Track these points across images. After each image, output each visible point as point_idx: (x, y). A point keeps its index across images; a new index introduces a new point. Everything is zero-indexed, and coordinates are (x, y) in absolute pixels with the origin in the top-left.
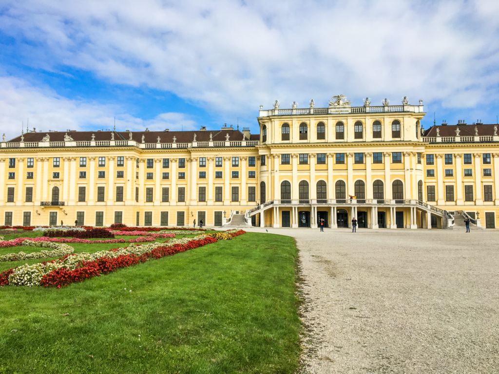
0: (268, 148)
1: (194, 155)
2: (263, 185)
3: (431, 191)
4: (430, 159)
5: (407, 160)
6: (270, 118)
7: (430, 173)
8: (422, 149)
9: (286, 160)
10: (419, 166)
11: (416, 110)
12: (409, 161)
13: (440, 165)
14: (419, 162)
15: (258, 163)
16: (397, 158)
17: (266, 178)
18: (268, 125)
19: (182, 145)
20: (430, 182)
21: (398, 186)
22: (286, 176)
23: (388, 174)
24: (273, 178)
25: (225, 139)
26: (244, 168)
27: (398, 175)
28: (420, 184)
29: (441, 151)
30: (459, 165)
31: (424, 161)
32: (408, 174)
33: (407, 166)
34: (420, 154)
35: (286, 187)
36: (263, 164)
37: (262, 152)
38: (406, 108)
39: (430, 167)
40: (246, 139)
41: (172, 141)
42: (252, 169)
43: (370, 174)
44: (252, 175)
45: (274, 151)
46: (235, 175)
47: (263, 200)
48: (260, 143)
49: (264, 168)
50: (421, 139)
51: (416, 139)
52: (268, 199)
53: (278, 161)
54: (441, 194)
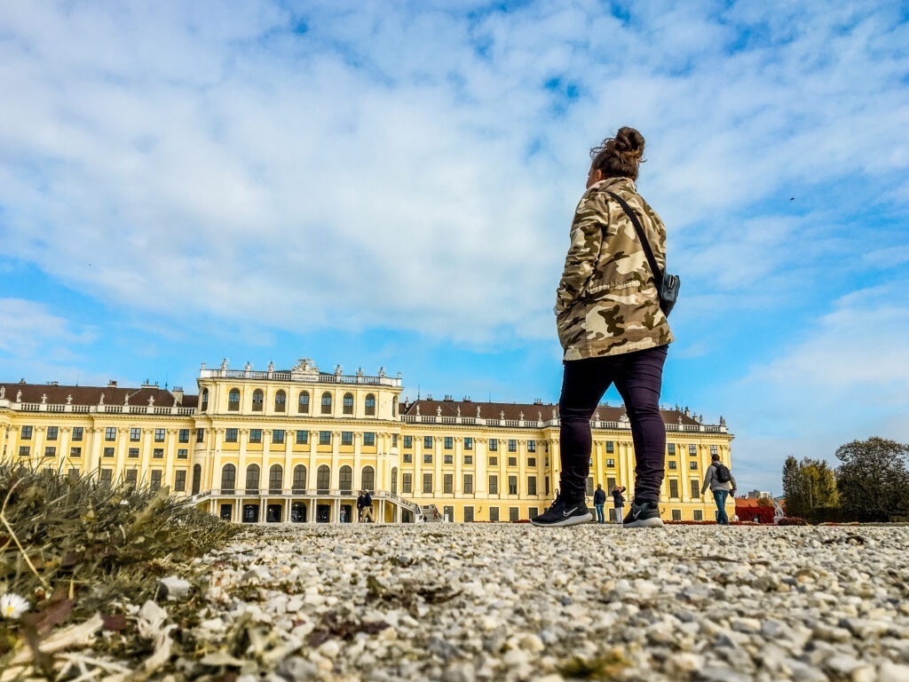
0: (210, 420)
1: (99, 423)
2: (197, 469)
3: (408, 480)
4: (408, 442)
5: (380, 442)
6: (214, 380)
7: (407, 459)
8: (397, 430)
9: (232, 436)
10: (394, 450)
11: (394, 383)
12: (383, 444)
13: (418, 450)
14: (395, 445)
15: (192, 438)
16: (369, 440)
17: (202, 458)
18: (211, 389)
19: (81, 407)
20: (407, 469)
21: (369, 473)
22: (230, 458)
23: (358, 458)
24: (212, 461)
25: (147, 404)
26: (172, 445)
27: (369, 460)
28: (394, 471)
29: (419, 433)
30: (439, 450)
31: (400, 443)
32: (380, 459)
33: (380, 450)
34: (395, 436)
35: (229, 472)
36: (200, 440)
37: (199, 425)
38: (382, 381)
39: (408, 451)
40: (178, 405)
41: (65, 402)
42: (183, 446)
43: (337, 458)
44: (182, 455)
45: (216, 424)
46: (159, 453)
47: (196, 490)
48: (198, 410)
49: (201, 446)
50: (399, 417)
51: (392, 418)
52: (203, 489)
53: (221, 438)
54: (418, 484)
